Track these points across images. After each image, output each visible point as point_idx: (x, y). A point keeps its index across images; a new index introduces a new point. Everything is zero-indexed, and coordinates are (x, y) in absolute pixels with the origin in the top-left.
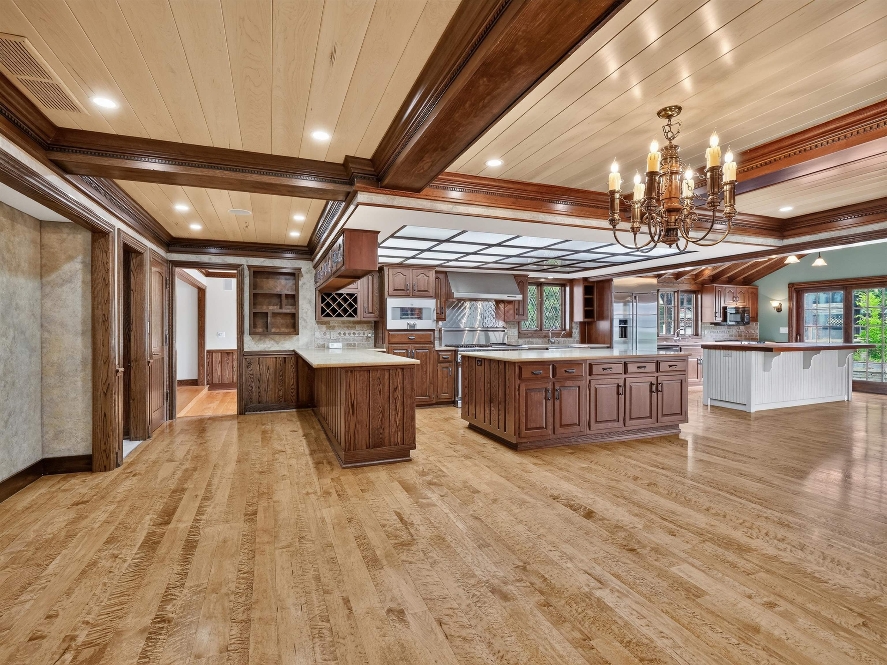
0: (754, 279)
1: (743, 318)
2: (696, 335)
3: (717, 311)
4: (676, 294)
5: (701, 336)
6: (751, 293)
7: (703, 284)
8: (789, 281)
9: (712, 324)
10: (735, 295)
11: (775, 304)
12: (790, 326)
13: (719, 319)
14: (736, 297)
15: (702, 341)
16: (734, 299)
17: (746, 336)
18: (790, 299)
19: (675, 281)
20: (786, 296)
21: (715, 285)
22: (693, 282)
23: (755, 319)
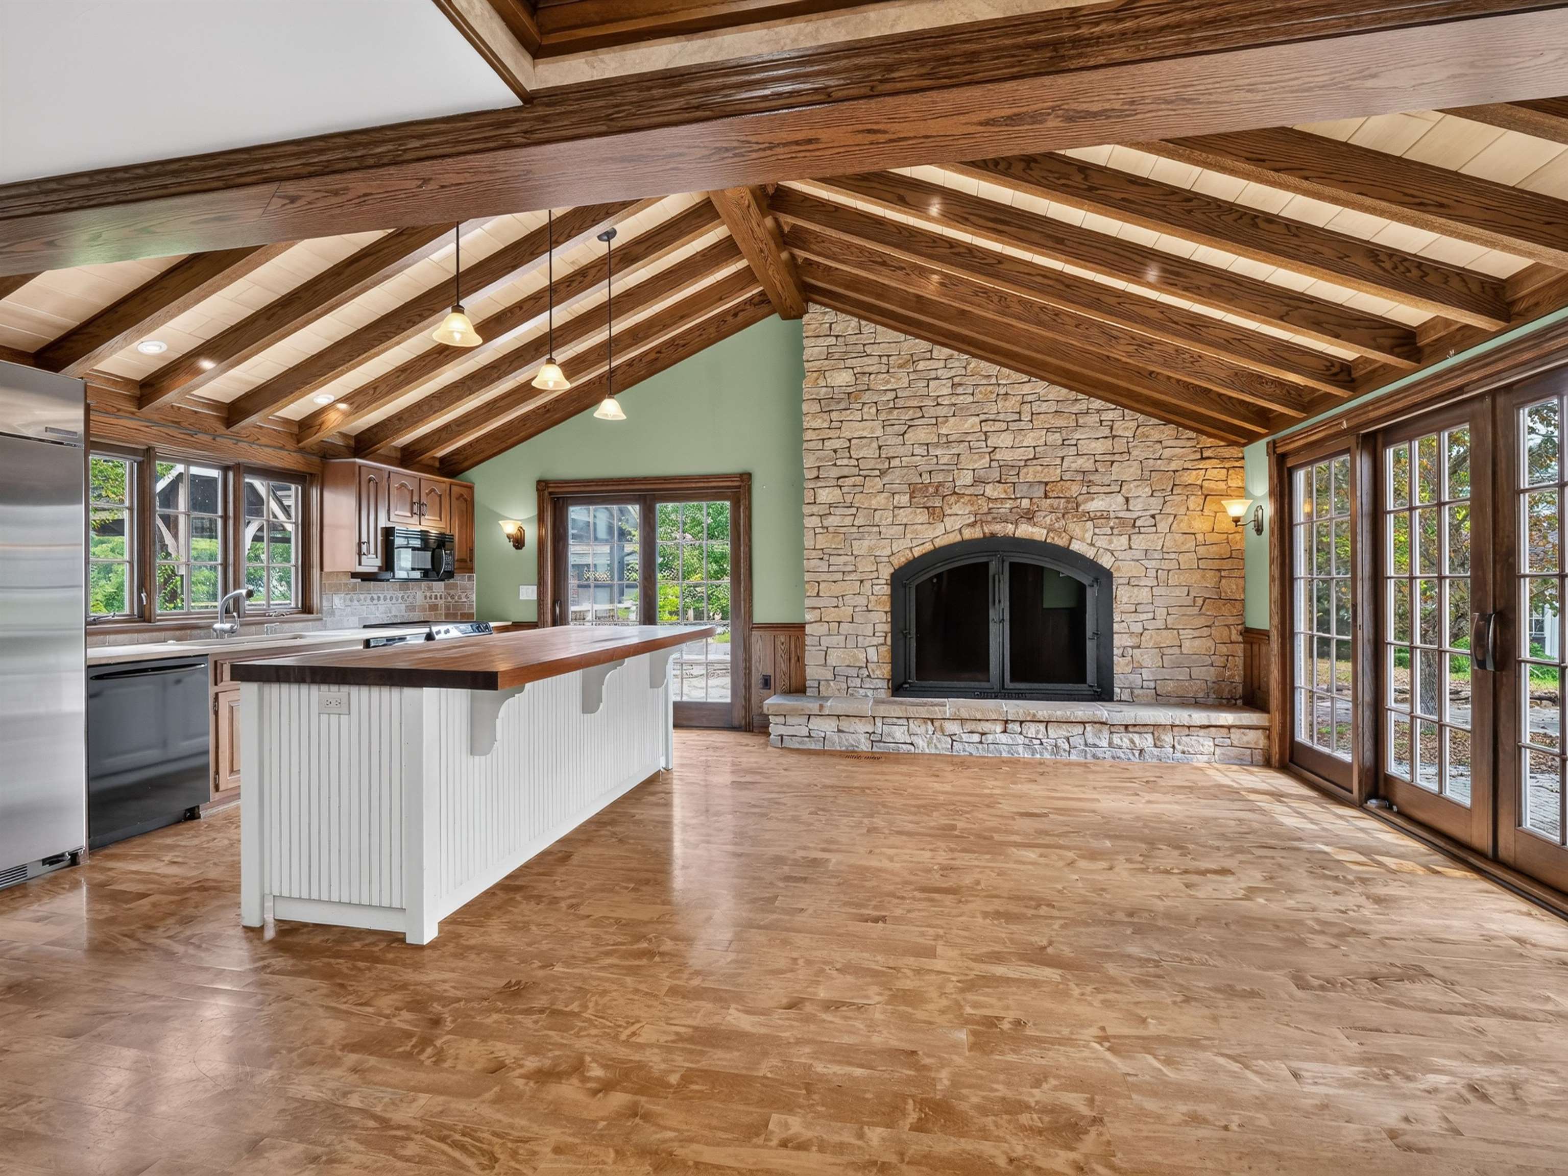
0: (466, 464)
1: (436, 561)
2: (306, 608)
3: (364, 539)
4: (231, 475)
5: (320, 611)
6: (457, 499)
7: (326, 453)
8: (537, 476)
9: (354, 575)
10: (415, 499)
11: (509, 528)
12: (541, 584)
13: (372, 563)
14: (420, 504)
15: (325, 628)
16: (415, 507)
17: (448, 608)
18: (541, 519)
19: (221, 429)
20: (533, 512)
21: (358, 460)
22: (291, 445)
23: (467, 565)
